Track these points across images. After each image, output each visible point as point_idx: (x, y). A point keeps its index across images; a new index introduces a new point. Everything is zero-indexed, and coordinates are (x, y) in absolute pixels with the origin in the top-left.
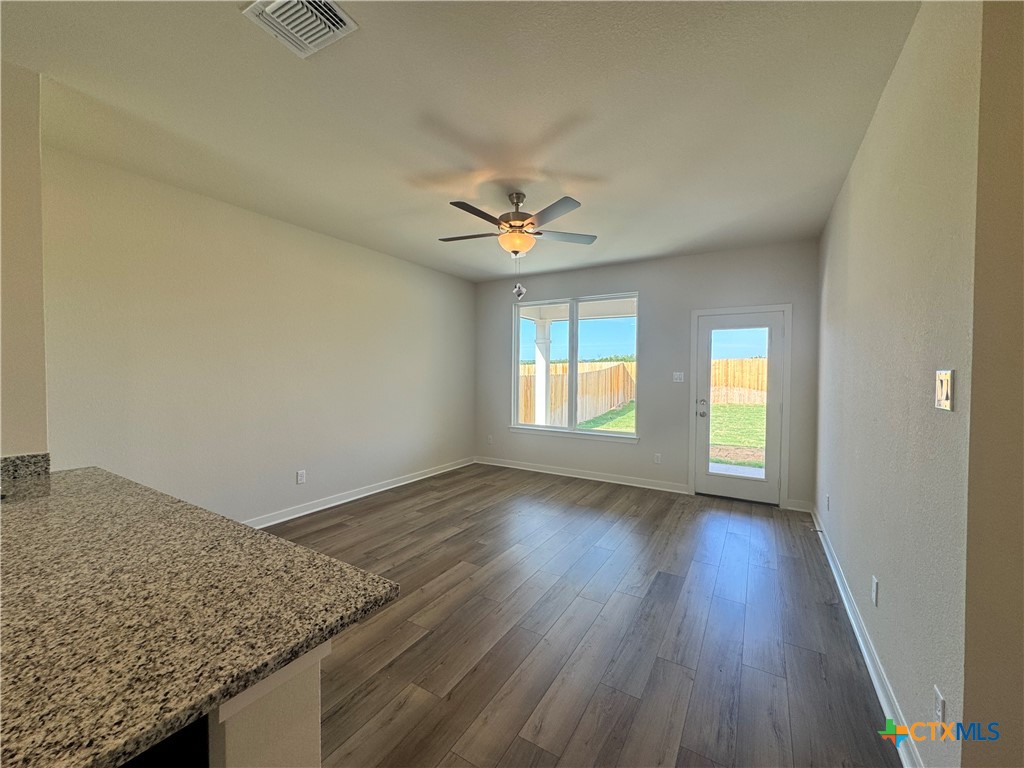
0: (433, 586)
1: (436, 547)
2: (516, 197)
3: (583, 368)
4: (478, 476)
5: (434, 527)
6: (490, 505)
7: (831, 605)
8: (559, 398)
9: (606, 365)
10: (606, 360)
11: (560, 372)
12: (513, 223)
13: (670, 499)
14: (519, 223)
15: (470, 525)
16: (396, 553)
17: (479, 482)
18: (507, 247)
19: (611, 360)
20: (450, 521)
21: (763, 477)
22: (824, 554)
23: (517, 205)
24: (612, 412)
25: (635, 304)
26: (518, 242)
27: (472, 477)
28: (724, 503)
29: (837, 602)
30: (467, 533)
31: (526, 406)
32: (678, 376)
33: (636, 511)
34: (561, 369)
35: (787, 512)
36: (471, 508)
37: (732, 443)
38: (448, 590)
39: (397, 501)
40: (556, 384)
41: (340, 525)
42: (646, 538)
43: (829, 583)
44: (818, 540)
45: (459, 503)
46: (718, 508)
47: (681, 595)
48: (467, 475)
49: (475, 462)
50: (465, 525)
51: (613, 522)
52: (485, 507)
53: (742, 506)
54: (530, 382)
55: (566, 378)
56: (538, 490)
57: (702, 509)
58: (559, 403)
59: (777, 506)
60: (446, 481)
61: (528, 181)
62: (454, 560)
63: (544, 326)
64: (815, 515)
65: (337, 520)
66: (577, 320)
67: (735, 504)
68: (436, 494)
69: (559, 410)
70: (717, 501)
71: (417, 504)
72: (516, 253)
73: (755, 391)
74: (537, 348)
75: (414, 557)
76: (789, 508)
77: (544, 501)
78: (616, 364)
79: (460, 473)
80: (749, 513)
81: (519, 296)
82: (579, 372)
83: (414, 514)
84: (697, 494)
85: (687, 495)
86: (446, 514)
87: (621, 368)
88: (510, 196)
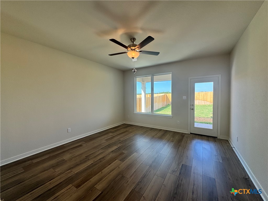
0: (106, 170)
1: (109, 154)
2: (133, 39)
3: (155, 95)
4: (125, 128)
5: (109, 146)
6: (127, 138)
7: (246, 179)
8: (149, 104)
9: (161, 95)
10: (161, 93)
11: (149, 97)
12: (132, 48)
13: (182, 135)
14: (134, 48)
15: (121, 145)
16: (95, 157)
17: (125, 130)
18: (131, 57)
19: (162, 93)
20: (114, 144)
21: (212, 128)
22: (237, 156)
23: (133, 42)
24: (163, 107)
25: (171, 76)
26: (134, 54)
27: (123, 128)
28: (200, 137)
29: (247, 177)
30: (119, 149)
31: (139, 106)
32: (184, 97)
33: (172, 140)
34: (149, 96)
35: (220, 140)
36: (122, 139)
37: (198, 116)
38: (110, 172)
39: (100, 137)
40: (148, 100)
41: (81, 146)
42: (177, 150)
43: (242, 168)
44: (233, 150)
45: (118, 137)
46: (198, 138)
47: (191, 174)
48: (122, 127)
49: (124, 123)
50: (119, 145)
51: (166, 144)
52: (126, 138)
53: (206, 138)
54: (140, 99)
55: (150, 98)
56: (142, 132)
57: (193, 139)
58: (148, 105)
59: (217, 137)
60: (115, 130)
61: (136, 33)
62: (113, 159)
63: (144, 84)
64: (229, 140)
65: (80, 144)
66: (153, 82)
67: (203, 137)
68: (111, 134)
69: (148, 107)
70: (197, 136)
71: (105, 138)
72: (133, 58)
73: (202, 101)
74: (142, 90)
75: (101, 158)
76: (221, 138)
77: (144, 136)
78: (164, 94)
79: (120, 127)
80: (208, 140)
81: (134, 72)
82: (154, 96)
83: (104, 141)
84: (191, 133)
85: (188, 134)
86: (114, 141)
87: (165, 95)
88: (131, 39)
